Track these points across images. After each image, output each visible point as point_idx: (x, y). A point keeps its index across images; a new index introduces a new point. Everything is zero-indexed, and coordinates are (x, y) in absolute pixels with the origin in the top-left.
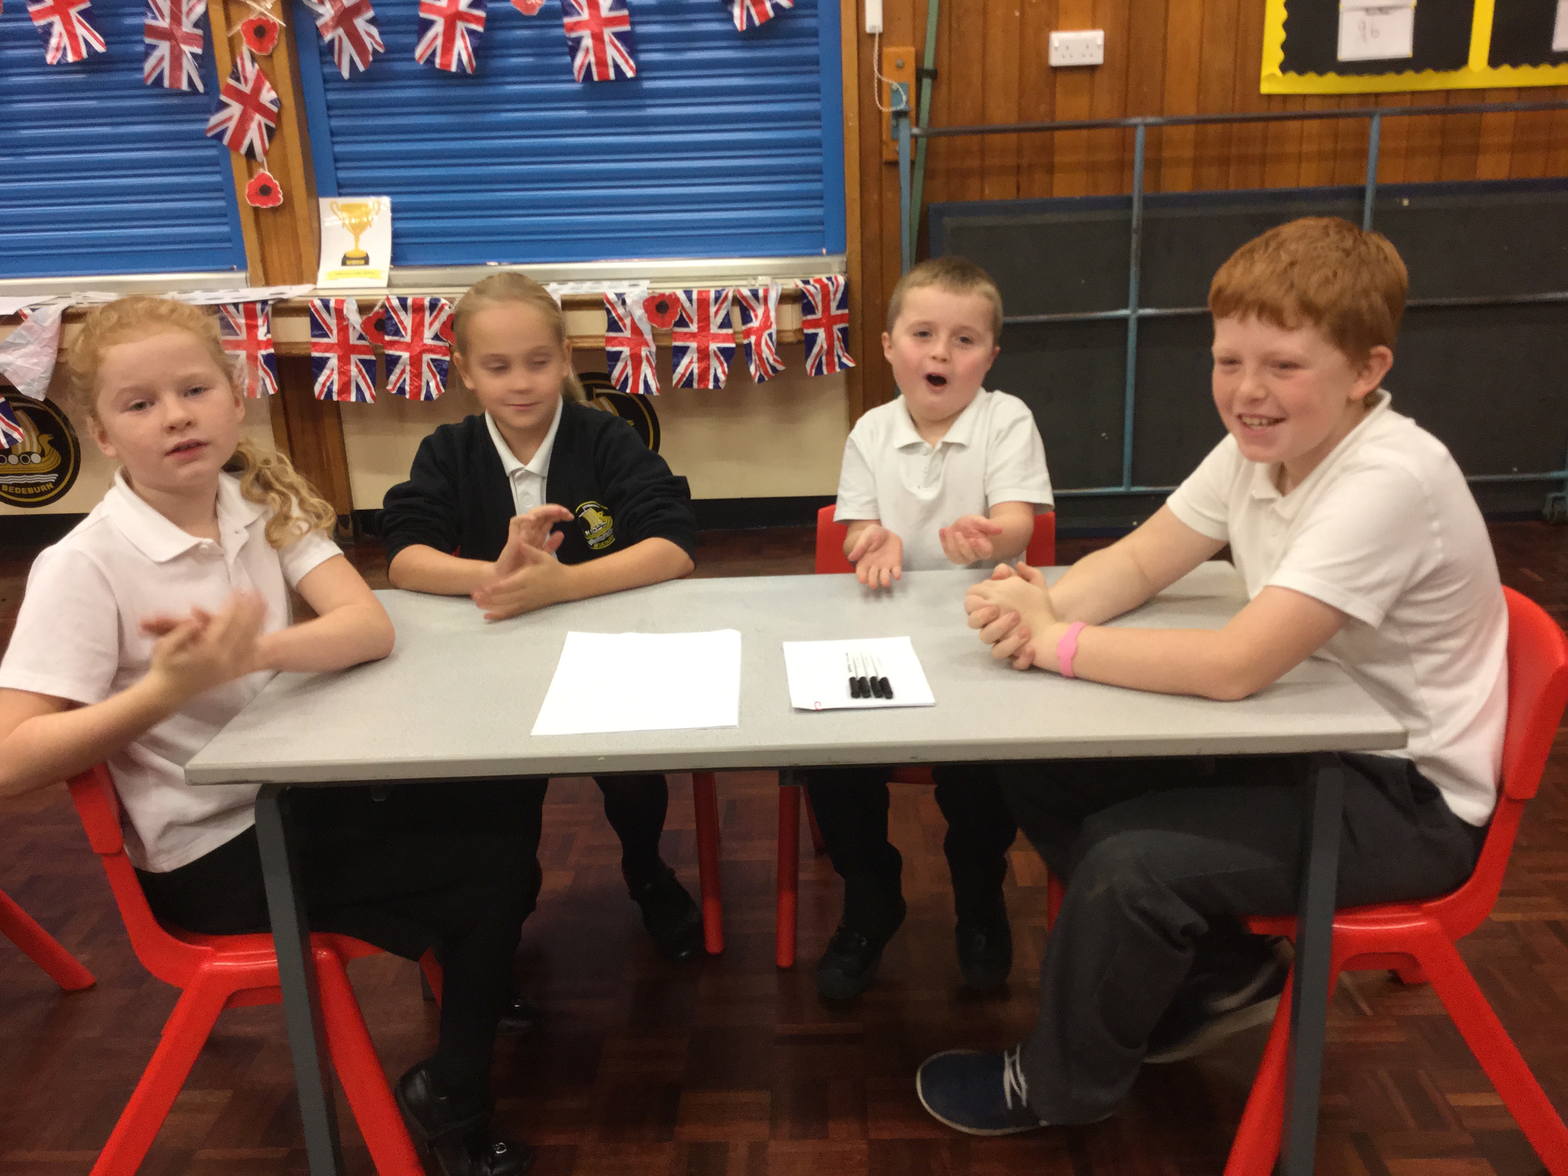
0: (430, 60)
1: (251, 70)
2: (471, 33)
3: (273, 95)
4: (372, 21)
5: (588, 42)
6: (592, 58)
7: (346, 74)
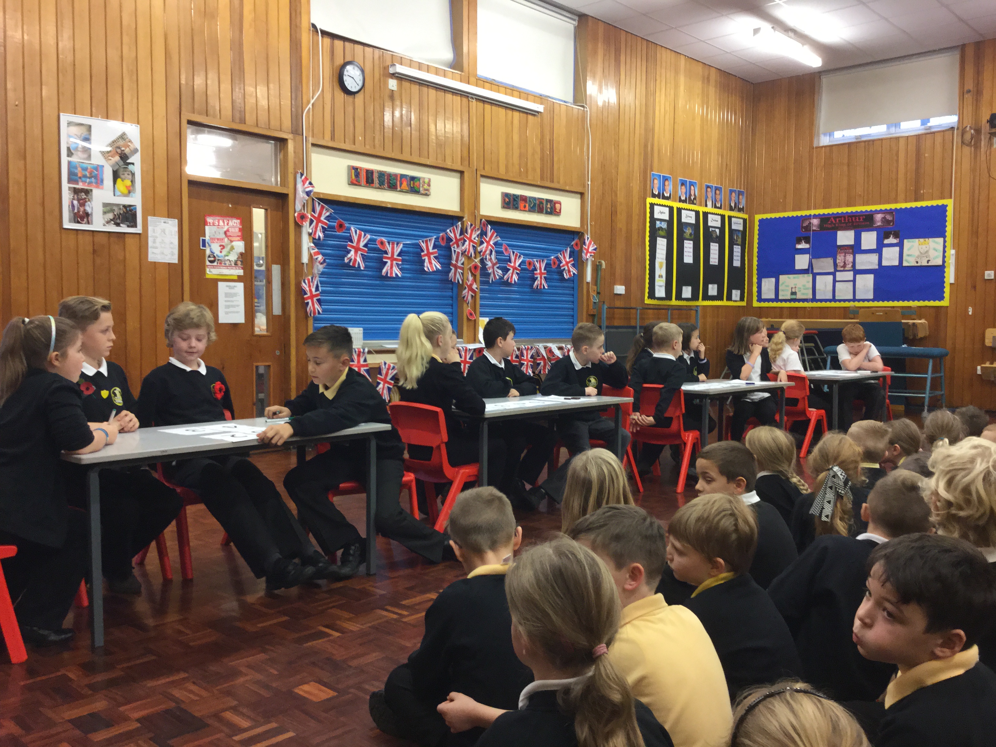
0: (508, 280)
1: (471, 278)
2: (517, 273)
3: (476, 286)
4: (498, 268)
5: (539, 278)
6: (539, 283)
7: (491, 282)
